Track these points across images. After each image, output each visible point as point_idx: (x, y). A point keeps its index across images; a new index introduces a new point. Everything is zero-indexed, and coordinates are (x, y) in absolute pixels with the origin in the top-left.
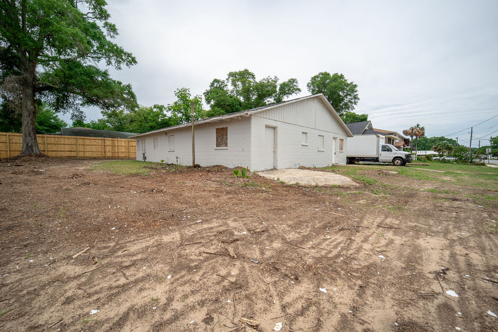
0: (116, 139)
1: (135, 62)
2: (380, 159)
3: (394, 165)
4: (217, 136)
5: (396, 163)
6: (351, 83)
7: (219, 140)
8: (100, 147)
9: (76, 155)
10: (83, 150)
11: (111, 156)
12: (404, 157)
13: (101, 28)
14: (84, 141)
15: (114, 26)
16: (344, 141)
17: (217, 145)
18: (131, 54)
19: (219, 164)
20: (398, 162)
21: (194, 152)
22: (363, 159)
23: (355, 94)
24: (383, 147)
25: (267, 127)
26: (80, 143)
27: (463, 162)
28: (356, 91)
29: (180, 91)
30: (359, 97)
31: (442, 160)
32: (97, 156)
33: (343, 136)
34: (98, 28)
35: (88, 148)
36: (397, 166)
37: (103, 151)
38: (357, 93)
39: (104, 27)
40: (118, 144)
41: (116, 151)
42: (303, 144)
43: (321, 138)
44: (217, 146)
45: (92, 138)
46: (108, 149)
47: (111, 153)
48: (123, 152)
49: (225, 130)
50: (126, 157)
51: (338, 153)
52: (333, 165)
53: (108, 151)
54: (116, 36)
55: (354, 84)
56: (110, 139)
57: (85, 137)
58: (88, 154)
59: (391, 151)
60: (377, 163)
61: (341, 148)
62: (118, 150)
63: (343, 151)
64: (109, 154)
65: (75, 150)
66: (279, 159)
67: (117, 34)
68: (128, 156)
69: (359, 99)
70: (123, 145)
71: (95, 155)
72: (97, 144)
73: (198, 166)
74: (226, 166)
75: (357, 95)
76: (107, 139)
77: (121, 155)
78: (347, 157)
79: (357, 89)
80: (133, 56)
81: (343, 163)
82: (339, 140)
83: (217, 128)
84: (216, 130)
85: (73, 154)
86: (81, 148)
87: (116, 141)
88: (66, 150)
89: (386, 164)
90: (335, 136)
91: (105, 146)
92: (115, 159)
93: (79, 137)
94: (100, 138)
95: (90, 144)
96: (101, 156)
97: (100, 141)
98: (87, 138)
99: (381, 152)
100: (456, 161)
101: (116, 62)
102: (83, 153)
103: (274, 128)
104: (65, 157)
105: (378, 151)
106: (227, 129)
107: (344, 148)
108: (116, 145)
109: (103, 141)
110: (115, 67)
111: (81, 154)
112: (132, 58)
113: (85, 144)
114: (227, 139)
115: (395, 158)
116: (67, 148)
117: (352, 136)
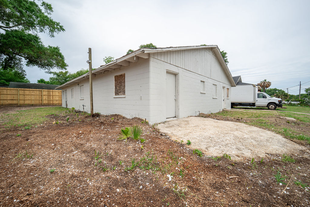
0: (51, 90)
1: (63, 30)
2: (257, 104)
3: (269, 109)
4: (115, 84)
5: (270, 107)
6: (223, 52)
7: (118, 88)
8: (38, 96)
9: (17, 103)
10: (23, 99)
11: (47, 103)
12: (277, 103)
13: (39, 6)
14: (24, 92)
15: (50, 5)
16: (230, 89)
17: (117, 93)
18: (59, 23)
19: (117, 113)
20: (272, 107)
21: (92, 100)
22: (240, 104)
23: (225, 58)
24: (258, 94)
25: (168, 72)
26: (21, 93)
27: (305, 105)
28: (226, 57)
29: (107, 59)
30: (228, 60)
31: (289, 104)
32: (35, 103)
33: (228, 87)
34: (37, 6)
35: (28, 97)
36: (272, 110)
37: (40, 99)
38: (227, 58)
39: (42, 6)
40: (53, 94)
41: (51, 99)
42: (202, 92)
43: (214, 87)
44: (115, 95)
45: (31, 89)
46: (45, 98)
47: (47, 101)
48: (57, 100)
49: (122, 77)
50: (59, 104)
51: (226, 100)
52: (223, 110)
53: (44, 99)
54: (51, 13)
55: (224, 52)
56: (47, 90)
57: (25, 89)
58: (27, 102)
59: (266, 98)
60: (253, 107)
61: (228, 96)
62: (53, 99)
63: (229, 98)
64: (45, 102)
65: (16, 99)
66: (181, 107)
67: (52, 11)
68: (60, 103)
69: (228, 62)
70: (57, 95)
71: (33, 103)
72: (35, 94)
73: (98, 115)
74: (124, 115)
75: (227, 59)
76: (44, 90)
77: (55, 102)
78: (231, 103)
79: (226, 55)
80: (60, 25)
81: (229, 108)
82: (226, 89)
83: (116, 75)
84: (115, 78)
85: (15, 102)
86: (21, 97)
87: (51, 92)
88: (8, 99)
89: (261, 108)
90: (224, 85)
91: (42, 96)
92: (50, 105)
93: (20, 89)
94: (38, 90)
95: (29, 94)
96: (38, 103)
97: (38, 91)
98: (27, 89)
99: (257, 99)
100: (298, 104)
101: (50, 31)
102: (23, 101)
103: (175, 75)
104: (8, 104)
105: (254, 98)
106: (125, 76)
107: (229, 96)
108: (51, 94)
109: (41, 92)
110: (49, 35)
111: (22, 102)
112: (60, 26)
113: (25, 94)
114: (125, 86)
115: (270, 104)
116: (9, 97)
117: (235, 86)
